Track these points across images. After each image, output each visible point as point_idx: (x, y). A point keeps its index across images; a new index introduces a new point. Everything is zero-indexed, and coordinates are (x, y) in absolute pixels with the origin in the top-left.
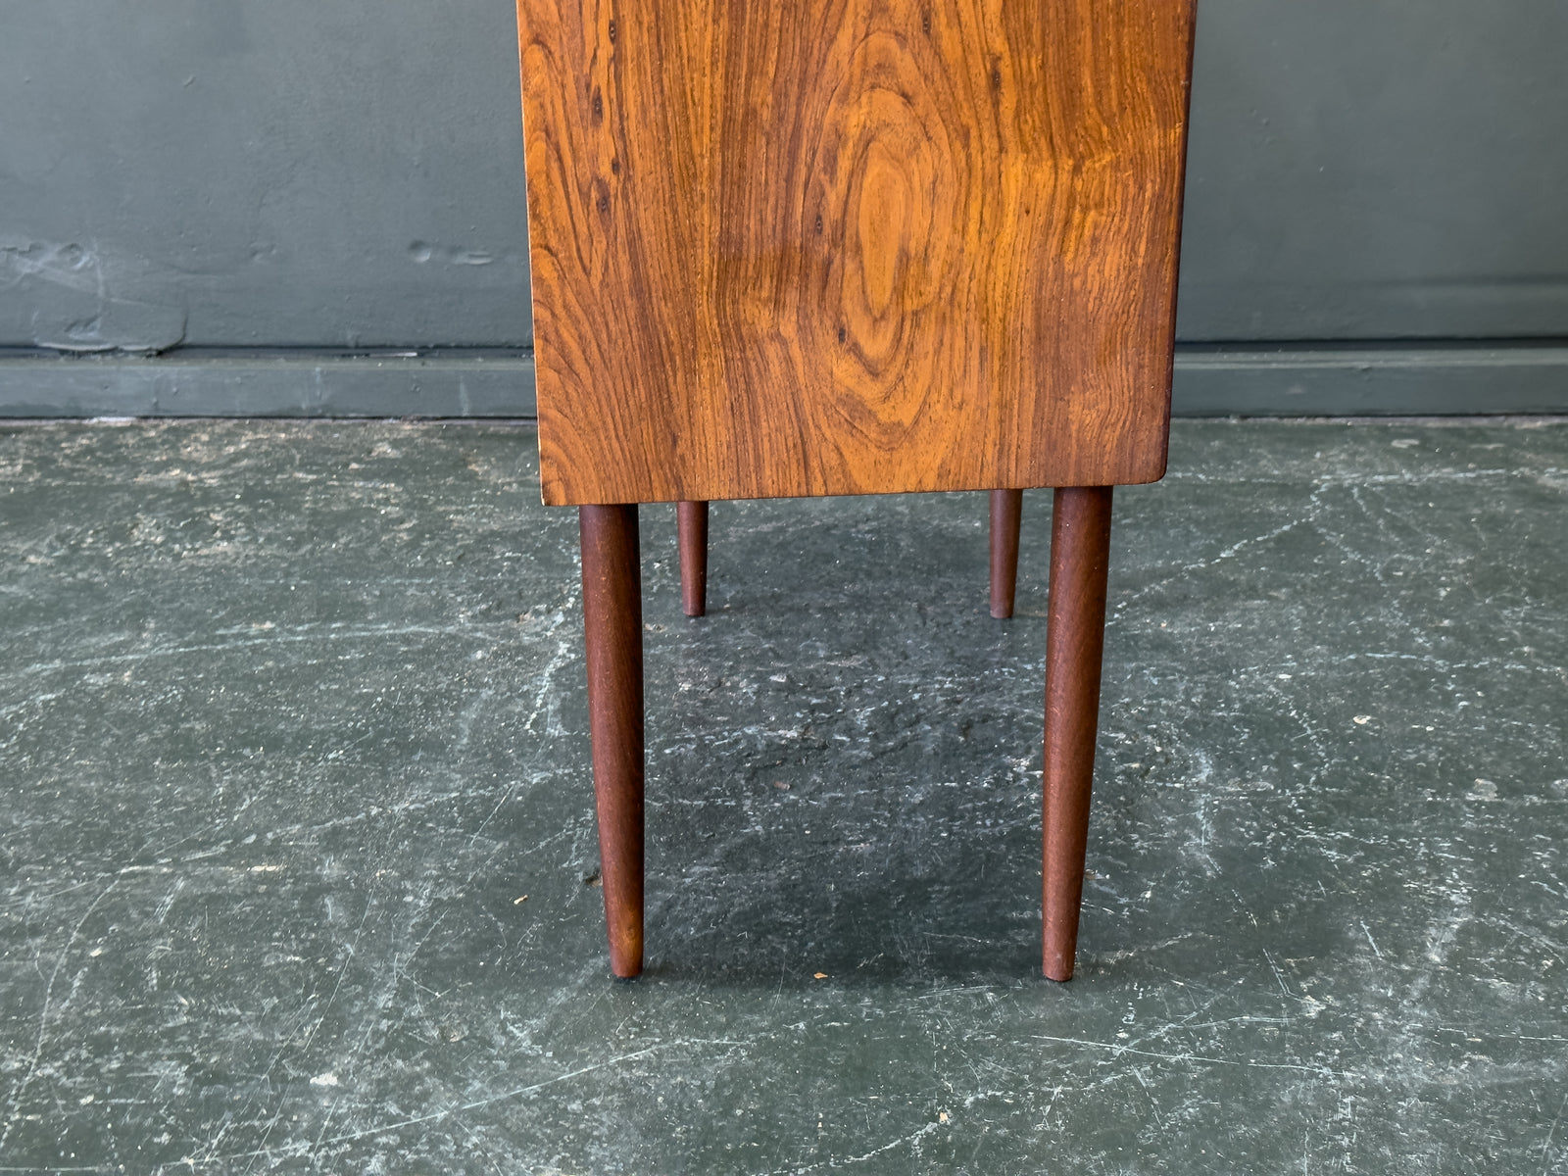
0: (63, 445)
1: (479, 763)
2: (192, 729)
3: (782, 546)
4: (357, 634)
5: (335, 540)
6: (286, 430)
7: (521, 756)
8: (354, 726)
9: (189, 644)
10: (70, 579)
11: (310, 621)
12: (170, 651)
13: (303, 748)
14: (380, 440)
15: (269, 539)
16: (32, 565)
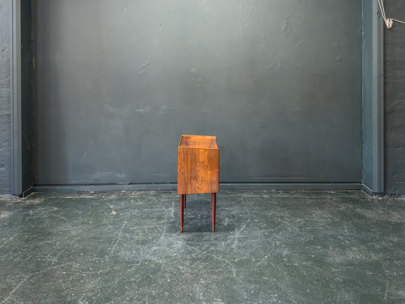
0: (120, 194)
2: (143, 217)
4: (155, 210)
5: (150, 202)
6: (142, 192)
10: (127, 206)
11: (150, 209)
12: (139, 211)
14: (151, 193)
15: (144, 202)
16: (123, 205)
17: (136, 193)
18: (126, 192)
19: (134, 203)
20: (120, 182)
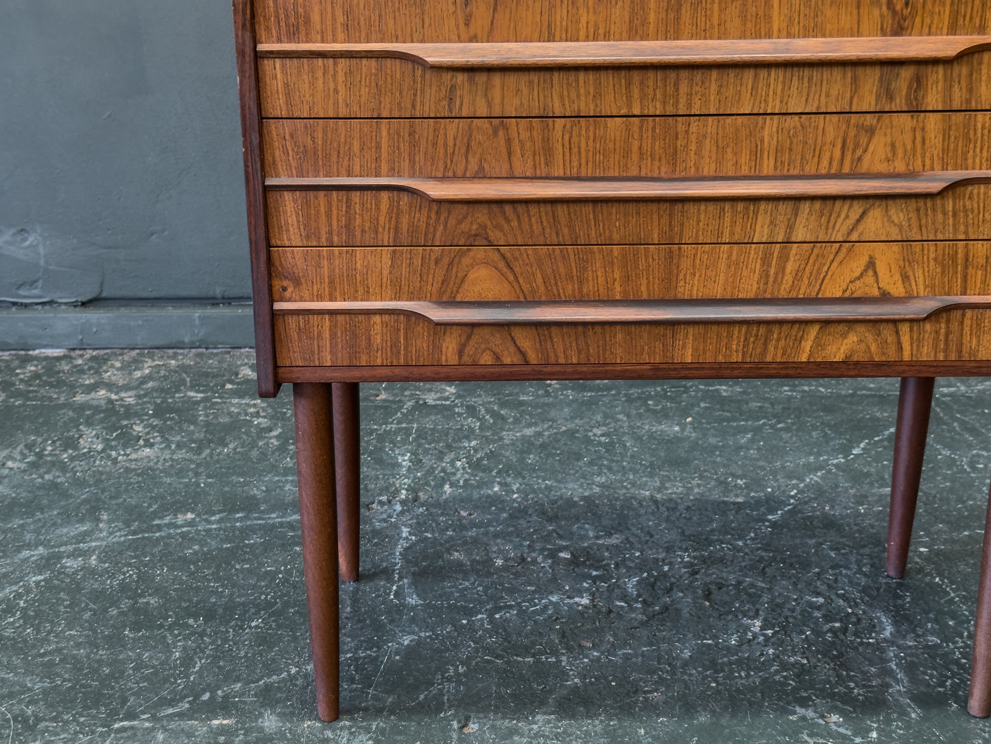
0: (18, 371)
1: (362, 628)
2: (148, 603)
3: (543, 446)
4: (255, 522)
5: (226, 445)
6: (174, 357)
7: (392, 621)
8: (266, 598)
9: (135, 533)
10: (40, 480)
11: (220, 512)
12: (122, 539)
13: (232, 619)
14: (242, 365)
15: (179, 446)
16: (11, 469)
17: (137, 363)
18: (65, 357)
19: (103, 451)
20: (21, 292)
